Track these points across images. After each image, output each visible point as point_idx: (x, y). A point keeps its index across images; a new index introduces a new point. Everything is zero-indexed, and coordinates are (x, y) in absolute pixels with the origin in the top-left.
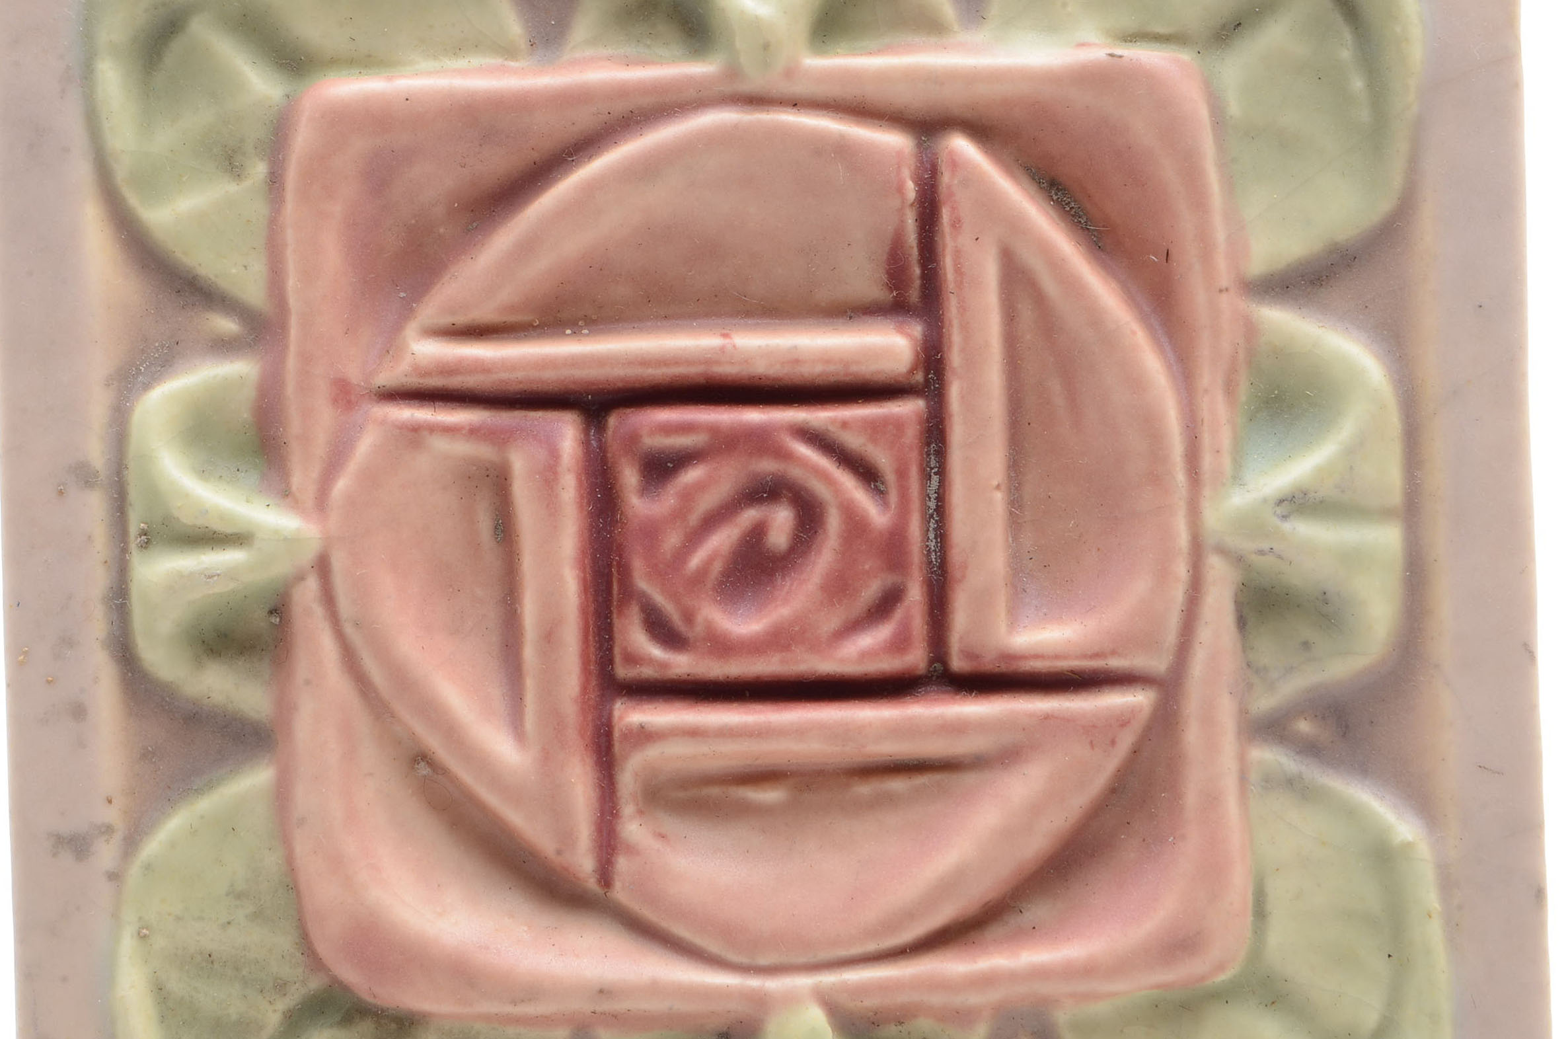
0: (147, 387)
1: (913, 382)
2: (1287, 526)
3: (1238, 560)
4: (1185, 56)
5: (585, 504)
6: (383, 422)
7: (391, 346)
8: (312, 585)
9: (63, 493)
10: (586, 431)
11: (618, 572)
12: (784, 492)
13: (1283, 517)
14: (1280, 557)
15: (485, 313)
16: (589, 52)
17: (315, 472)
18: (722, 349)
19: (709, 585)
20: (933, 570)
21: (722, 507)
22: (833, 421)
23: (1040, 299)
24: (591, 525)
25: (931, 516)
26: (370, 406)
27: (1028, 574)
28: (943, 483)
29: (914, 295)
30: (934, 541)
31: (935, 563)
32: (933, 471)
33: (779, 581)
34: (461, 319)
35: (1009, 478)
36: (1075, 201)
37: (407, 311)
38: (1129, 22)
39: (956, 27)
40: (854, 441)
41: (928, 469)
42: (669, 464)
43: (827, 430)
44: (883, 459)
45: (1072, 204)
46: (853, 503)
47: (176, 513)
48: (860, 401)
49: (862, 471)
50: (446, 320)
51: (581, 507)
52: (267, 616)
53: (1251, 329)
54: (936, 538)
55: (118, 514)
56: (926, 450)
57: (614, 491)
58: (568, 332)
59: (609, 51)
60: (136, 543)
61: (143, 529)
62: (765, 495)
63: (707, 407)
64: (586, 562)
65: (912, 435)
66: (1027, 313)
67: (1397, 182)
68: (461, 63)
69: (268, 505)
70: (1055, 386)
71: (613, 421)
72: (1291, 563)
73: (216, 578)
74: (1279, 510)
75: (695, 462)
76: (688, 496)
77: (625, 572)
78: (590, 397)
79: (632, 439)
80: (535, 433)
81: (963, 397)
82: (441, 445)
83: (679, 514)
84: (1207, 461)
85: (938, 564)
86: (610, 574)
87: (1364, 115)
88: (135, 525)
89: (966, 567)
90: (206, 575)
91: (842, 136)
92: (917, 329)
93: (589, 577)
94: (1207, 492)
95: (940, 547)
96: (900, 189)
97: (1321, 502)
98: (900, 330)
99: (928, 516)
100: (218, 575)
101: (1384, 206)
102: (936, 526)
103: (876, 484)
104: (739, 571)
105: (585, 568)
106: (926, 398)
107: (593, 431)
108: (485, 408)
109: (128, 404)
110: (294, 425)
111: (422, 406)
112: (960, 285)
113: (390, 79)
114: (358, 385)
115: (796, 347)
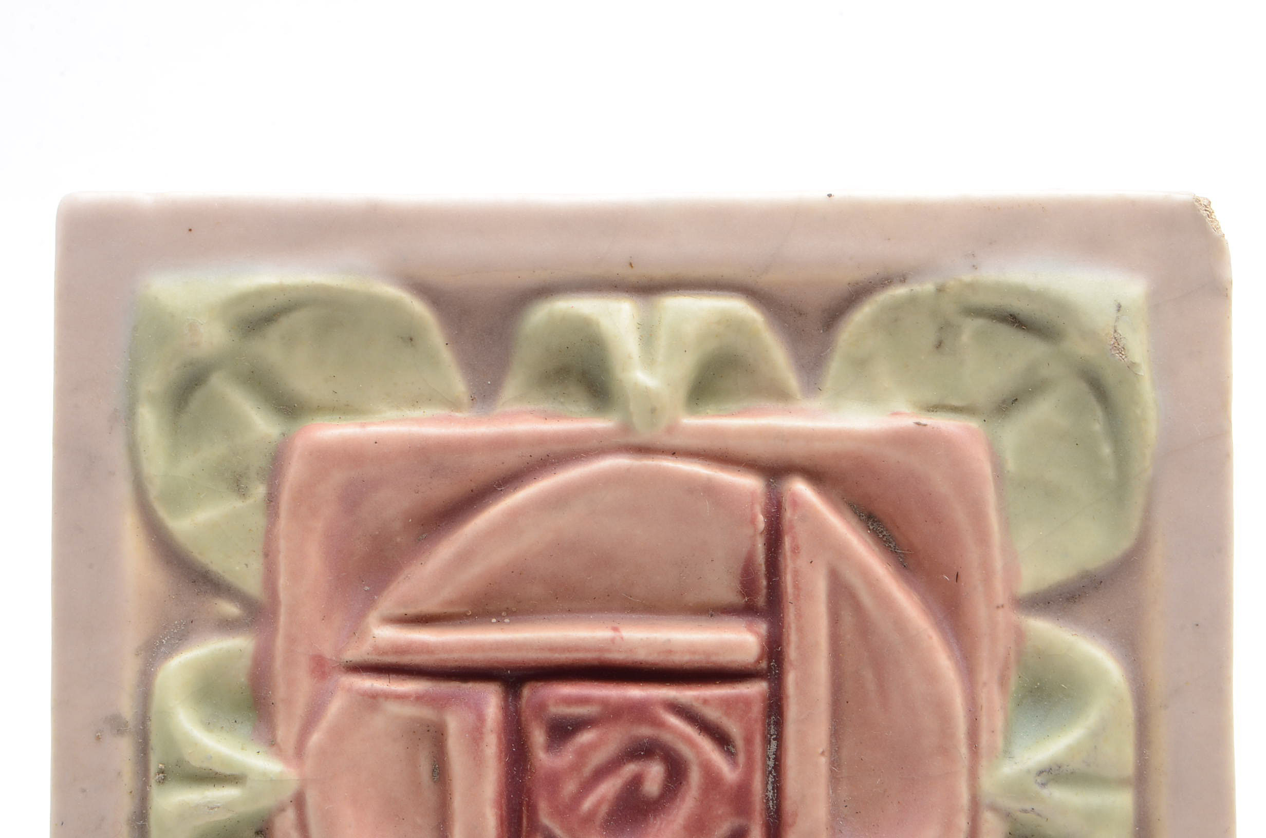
0: (168, 655)
1: (759, 668)
2: (1045, 792)
3: (1007, 815)
4: (973, 424)
5: (503, 757)
6: (349, 690)
7: (356, 629)
8: (290, 815)
9: (100, 738)
10: (505, 699)
11: (528, 811)
12: (658, 751)
13: (1042, 784)
14: (1039, 815)
15: (430, 606)
16: (516, 407)
17: (295, 728)
18: (613, 640)
19: (598, 823)
20: (770, 814)
21: (609, 763)
22: (697, 699)
23: (858, 607)
24: (507, 772)
25: (770, 772)
26: (339, 676)
27: (844, 818)
28: (780, 747)
29: (761, 601)
30: (772, 791)
31: (772, 809)
32: (773, 737)
33: (652, 819)
34: (412, 611)
35: (831, 743)
36: (887, 530)
37: (370, 602)
38: (932, 396)
39: (799, 396)
40: (713, 714)
41: (769, 736)
42: (569, 727)
43: (692, 705)
44: (734, 729)
45: (885, 533)
46: (710, 762)
47: (187, 758)
48: (718, 682)
49: (717, 736)
50: (401, 611)
51: (500, 759)
52: (255, 835)
53: (1020, 635)
54: (773, 789)
55: (142, 755)
56: (767, 721)
57: (526, 747)
58: (494, 620)
59: (531, 407)
60: (155, 779)
61: (161, 769)
62: (642, 753)
63: (600, 684)
64: (503, 802)
65: (757, 710)
66: (848, 618)
67: (1135, 525)
68: (417, 413)
69: (258, 752)
70: (868, 675)
71: (526, 692)
72: (1047, 819)
73: (216, 810)
74: (1039, 780)
75: (589, 727)
76: (583, 754)
77: (533, 810)
78: (509, 672)
79: (541, 707)
80: (466, 700)
81: (797, 684)
82: (394, 708)
83: (575, 767)
84: (984, 738)
85: (774, 810)
86: (521, 811)
87: (1111, 474)
88: (155, 765)
89: (797, 815)
90: (208, 807)
91: (709, 479)
92: (763, 627)
93: (504, 813)
94: (984, 762)
95: (777, 796)
96: (753, 521)
97: (1072, 773)
98: (750, 629)
99: (767, 773)
100: (218, 807)
101: (1126, 544)
102: (773, 780)
103: (729, 747)
104: (621, 812)
105: (501, 806)
106: (769, 681)
107: (511, 698)
108: (428, 680)
109: (152, 670)
110: (281, 691)
111: (380, 678)
112: (797, 597)
113: (363, 425)
114: (331, 660)
115: (669, 641)
